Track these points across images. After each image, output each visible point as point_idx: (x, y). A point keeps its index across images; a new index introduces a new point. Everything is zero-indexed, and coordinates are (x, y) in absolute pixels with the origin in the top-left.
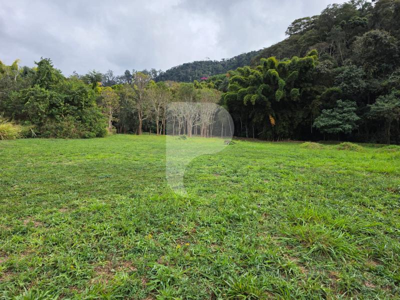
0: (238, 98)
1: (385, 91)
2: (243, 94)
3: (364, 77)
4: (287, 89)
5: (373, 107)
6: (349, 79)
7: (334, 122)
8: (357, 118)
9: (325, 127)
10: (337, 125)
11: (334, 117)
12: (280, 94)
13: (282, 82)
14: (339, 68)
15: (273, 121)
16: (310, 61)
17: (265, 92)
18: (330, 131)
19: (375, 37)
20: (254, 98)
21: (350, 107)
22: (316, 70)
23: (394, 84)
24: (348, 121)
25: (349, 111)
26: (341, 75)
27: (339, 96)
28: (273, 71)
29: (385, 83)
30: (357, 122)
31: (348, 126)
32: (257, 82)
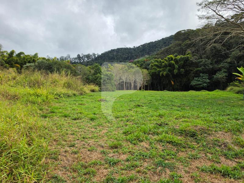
0: (157, 73)
1: (220, 70)
2: (160, 72)
3: (211, 64)
4: (179, 69)
5: (215, 76)
6: (205, 65)
7: (199, 83)
8: (208, 81)
9: (196, 85)
10: (201, 84)
11: (199, 81)
12: (176, 71)
13: (176, 66)
14: (201, 60)
15: (173, 83)
16: (188, 58)
17: (169, 71)
18: (198, 86)
19: (215, 47)
20: (165, 73)
21: (206, 76)
22: (191, 61)
23: (223, 67)
24: (205, 82)
25: (205, 78)
26: (201, 63)
27: (201, 72)
28: (173, 62)
29: (220, 66)
30: (209, 83)
31: (205, 84)
32: (166, 66)
